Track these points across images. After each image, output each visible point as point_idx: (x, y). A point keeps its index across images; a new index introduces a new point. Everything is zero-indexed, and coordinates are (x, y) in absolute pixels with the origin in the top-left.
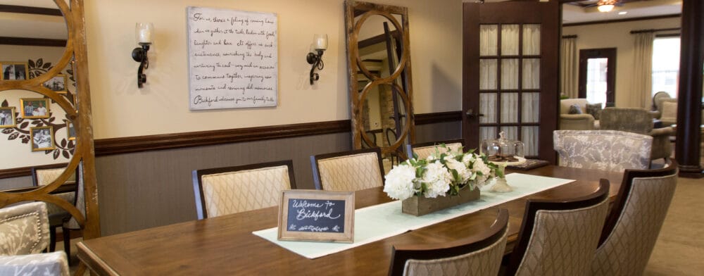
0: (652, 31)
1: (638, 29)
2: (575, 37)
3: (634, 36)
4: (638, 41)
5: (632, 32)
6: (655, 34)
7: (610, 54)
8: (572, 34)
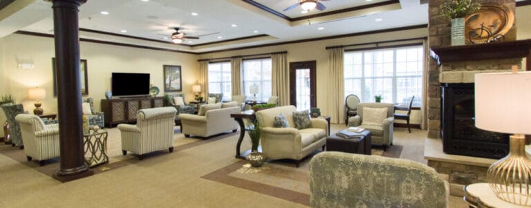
0: (342, 47)
1: (331, 45)
2: (286, 52)
3: (328, 51)
4: (332, 54)
5: (327, 48)
6: (343, 49)
7: (311, 65)
8: (283, 50)
